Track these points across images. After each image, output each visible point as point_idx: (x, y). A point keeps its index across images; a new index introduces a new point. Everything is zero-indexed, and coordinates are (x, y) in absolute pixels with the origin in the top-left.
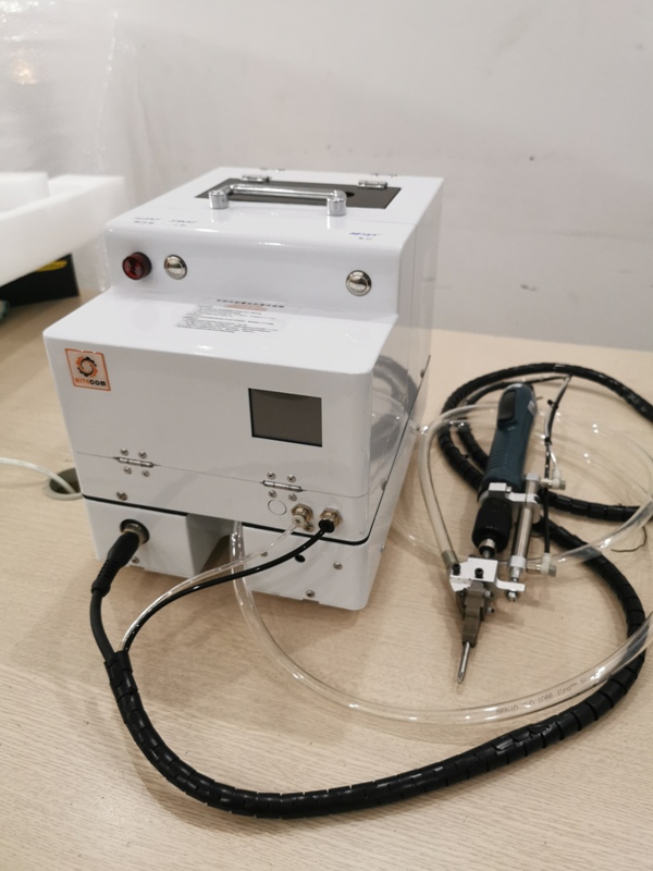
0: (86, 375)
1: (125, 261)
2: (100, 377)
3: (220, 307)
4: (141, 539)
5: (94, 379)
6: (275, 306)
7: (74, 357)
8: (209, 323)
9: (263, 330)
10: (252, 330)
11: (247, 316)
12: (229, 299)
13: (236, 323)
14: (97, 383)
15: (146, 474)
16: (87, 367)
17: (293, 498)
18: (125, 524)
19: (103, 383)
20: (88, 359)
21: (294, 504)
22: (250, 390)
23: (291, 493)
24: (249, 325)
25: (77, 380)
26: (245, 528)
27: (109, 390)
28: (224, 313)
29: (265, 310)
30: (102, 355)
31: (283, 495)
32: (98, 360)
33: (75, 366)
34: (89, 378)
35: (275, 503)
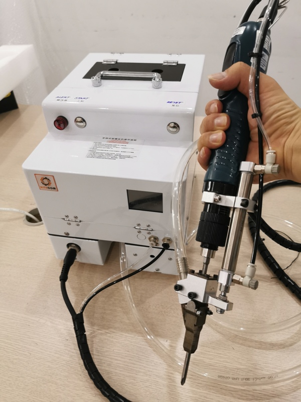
0: (46, 185)
1: (55, 121)
2: (53, 185)
3: (105, 142)
4: (77, 250)
5: (50, 187)
6: (132, 140)
7: (39, 178)
8: (102, 153)
9: (129, 157)
10: (124, 157)
11: (119, 148)
12: (108, 137)
13: (116, 153)
14: (51, 188)
15: (78, 225)
16: (46, 182)
17: (149, 233)
18: (69, 245)
19: (54, 188)
20: (46, 178)
21: (149, 236)
22: (127, 190)
23: (148, 231)
24: (123, 154)
25: (41, 187)
26: (126, 245)
27: (58, 191)
28: (108, 147)
29: (127, 143)
30: (53, 176)
31: (144, 233)
32: (51, 179)
33: (40, 182)
34: (47, 186)
35: (140, 235)
